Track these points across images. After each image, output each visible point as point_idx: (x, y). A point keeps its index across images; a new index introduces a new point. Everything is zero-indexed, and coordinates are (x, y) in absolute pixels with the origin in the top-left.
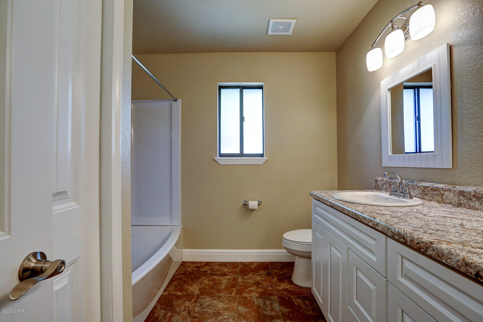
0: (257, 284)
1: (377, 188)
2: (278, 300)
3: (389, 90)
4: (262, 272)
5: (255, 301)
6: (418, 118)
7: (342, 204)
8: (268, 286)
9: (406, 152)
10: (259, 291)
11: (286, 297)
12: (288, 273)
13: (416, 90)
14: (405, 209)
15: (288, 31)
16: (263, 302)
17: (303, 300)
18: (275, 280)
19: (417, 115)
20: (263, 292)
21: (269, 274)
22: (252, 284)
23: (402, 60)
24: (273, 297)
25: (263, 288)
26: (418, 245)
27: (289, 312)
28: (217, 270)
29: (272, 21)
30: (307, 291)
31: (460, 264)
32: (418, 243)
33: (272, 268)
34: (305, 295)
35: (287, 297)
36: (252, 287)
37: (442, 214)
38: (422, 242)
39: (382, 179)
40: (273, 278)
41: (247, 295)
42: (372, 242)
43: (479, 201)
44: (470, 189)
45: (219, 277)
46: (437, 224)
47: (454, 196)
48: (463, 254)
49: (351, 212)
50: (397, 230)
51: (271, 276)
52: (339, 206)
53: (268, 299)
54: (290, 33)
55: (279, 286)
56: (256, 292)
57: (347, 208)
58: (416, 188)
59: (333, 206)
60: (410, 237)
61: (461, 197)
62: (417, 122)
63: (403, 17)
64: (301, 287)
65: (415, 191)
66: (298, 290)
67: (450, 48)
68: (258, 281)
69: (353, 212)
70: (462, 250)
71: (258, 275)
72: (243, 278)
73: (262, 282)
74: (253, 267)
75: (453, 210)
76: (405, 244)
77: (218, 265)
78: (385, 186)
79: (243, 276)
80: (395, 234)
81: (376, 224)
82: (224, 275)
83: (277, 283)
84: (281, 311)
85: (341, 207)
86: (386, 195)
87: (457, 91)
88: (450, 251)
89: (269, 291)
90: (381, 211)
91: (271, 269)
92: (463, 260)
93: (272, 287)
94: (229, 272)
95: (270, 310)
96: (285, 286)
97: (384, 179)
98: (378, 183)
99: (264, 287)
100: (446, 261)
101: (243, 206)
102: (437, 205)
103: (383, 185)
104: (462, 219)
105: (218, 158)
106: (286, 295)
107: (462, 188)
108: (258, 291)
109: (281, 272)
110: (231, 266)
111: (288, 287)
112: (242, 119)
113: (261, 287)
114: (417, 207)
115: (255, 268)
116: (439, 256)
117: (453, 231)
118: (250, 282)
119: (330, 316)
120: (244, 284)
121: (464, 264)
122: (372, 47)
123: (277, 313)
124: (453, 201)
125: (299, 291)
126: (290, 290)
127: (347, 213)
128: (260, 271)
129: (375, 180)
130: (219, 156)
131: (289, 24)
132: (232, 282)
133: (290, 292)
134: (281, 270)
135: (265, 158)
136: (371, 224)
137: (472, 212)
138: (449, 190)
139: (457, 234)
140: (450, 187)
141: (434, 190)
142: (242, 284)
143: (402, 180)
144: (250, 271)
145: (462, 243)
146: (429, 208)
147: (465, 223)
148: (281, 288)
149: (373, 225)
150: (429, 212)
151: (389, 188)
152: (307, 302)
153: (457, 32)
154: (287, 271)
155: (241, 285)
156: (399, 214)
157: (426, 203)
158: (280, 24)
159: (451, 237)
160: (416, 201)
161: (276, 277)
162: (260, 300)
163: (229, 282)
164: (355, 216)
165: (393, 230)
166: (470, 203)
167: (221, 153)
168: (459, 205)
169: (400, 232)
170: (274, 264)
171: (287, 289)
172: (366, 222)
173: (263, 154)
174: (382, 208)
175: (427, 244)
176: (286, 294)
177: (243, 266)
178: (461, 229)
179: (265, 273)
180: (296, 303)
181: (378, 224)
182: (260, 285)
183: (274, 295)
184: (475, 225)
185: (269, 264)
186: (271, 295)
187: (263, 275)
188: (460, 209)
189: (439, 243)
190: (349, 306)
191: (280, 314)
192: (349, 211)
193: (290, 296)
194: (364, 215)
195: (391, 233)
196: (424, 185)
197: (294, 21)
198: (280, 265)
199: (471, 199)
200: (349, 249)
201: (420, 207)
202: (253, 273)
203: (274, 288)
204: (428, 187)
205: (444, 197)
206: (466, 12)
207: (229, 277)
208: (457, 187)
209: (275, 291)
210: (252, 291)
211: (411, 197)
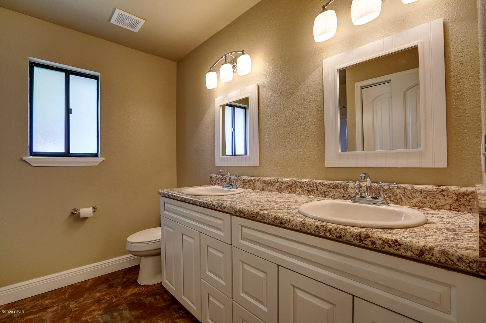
0: (98, 301)
1: (212, 183)
2: (127, 307)
3: (221, 106)
4: (100, 287)
5: (100, 319)
6: (233, 129)
7: (193, 198)
8: (112, 299)
9: (227, 154)
10: (103, 307)
11: (135, 301)
12: (132, 278)
13: (233, 108)
14: (236, 196)
15: (134, 27)
16: (110, 317)
17: (153, 297)
18: (119, 289)
19: (233, 127)
20: (107, 306)
21: (111, 286)
22: (91, 304)
23: (230, 86)
24: (121, 307)
25: (106, 303)
26: (252, 215)
27: (141, 313)
28: (32, 308)
29: (118, 11)
30: (155, 287)
31: (273, 219)
32: (252, 214)
33: (113, 278)
34: (155, 292)
35: (137, 300)
36: (91, 306)
37: (257, 196)
38: (254, 213)
39: (215, 176)
40: (117, 288)
41: (86, 318)
42: (220, 222)
43: (272, 186)
44: (268, 179)
45: (36, 314)
46: (257, 202)
47: (260, 184)
48: (274, 214)
49: (202, 203)
50: (238, 208)
51: (113, 287)
52: (191, 200)
53: (115, 311)
54: (137, 30)
55: (125, 293)
56: (99, 310)
57: (198, 200)
58: (239, 181)
59: (184, 201)
60: (247, 211)
61: (264, 184)
62: (233, 132)
63: (232, 56)
64: (148, 286)
65: (238, 183)
66: (146, 290)
67: (258, 87)
68: (98, 298)
69: (204, 202)
70: (273, 212)
71: (97, 292)
72: (76, 302)
73: (104, 297)
74: (87, 285)
75: (260, 193)
76: (244, 217)
77: (32, 301)
78: (217, 181)
79: (76, 300)
80: (237, 211)
81: (223, 208)
82: (46, 308)
83: (122, 291)
84: (132, 316)
85: (193, 200)
86: (220, 188)
87: (261, 116)
88: (268, 214)
89: (115, 302)
90: (223, 198)
91: (112, 280)
92: (275, 217)
93: (117, 297)
94: (54, 303)
95: (120, 320)
96: (132, 292)
97: (217, 175)
98: (213, 179)
99: (108, 300)
100: (267, 220)
101: (70, 216)
102: (252, 191)
103: (216, 180)
104: (267, 197)
105: (28, 158)
106: (134, 299)
107: (264, 179)
108: (101, 308)
109: (125, 280)
110: (54, 295)
111: (136, 290)
112: (68, 111)
113: (104, 303)
114: (242, 194)
115: (91, 286)
116: (263, 219)
117: (265, 204)
118: (88, 303)
119: (184, 297)
120: (79, 307)
121: (275, 219)
122: (210, 71)
123: (129, 320)
124: (260, 187)
125: (148, 290)
126: (138, 293)
127: (198, 204)
128: (98, 287)
129: (211, 177)
130: (30, 155)
131: (138, 23)
132: (60, 312)
133: (138, 294)
134: (124, 277)
135: (100, 159)
136: (219, 209)
137: (269, 193)
138: (258, 180)
139: (268, 205)
140: (258, 178)
141: (249, 181)
142: (77, 309)
143: (231, 175)
144: (85, 291)
145: (272, 209)
146: (249, 193)
147: (269, 199)
148: (129, 294)
149: (221, 209)
150: (250, 196)
151: (221, 182)
152: (158, 297)
153: (262, 78)
154: (131, 276)
155: (75, 311)
156: (235, 199)
157: (246, 190)
158: (127, 18)
159: (266, 207)
160: (240, 190)
161: (120, 286)
162: (106, 316)
163: (56, 314)
164: (206, 205)
165: (235, 209)
166: (268, 187)
167: (34, 151)
168: (263, 190)
169: (240, 209)
170: (115, 274)
171: (135, 293)
172: (215, 208)
173: (97, 153)
174: (223, 197)
175: (256, 213)
176: (135, 297)
177: (73, 289)
178: (268, 202)
179: (105, 286)
180: (147, 302)
181: (225, 208)
182: (102, 300)
183: (121, 305)
184: (273, 199)
185: (108, 275)
186: (117, 305)
187: (103, 289)
188: (264, 192)
189: (263, 211)
190: (202, 280)
191: (132, 318)
192: (200, 202)
193: (139, 298)
194: (213, 203)
195: (234, 212)
196: (244, 178)
197: (142, 22)
198: (121, 273)
199: (268, 185)
200: (201, 233)
201: (243, 193)
202: (90, 291)
203: (120, 297)
204: (246, 179)
205: (255, 185)
206: (266, 67)
207: (54, 309)
208: (262, 178)
209: (121, 300)
210: (94, 310)
211: (237, 188)
